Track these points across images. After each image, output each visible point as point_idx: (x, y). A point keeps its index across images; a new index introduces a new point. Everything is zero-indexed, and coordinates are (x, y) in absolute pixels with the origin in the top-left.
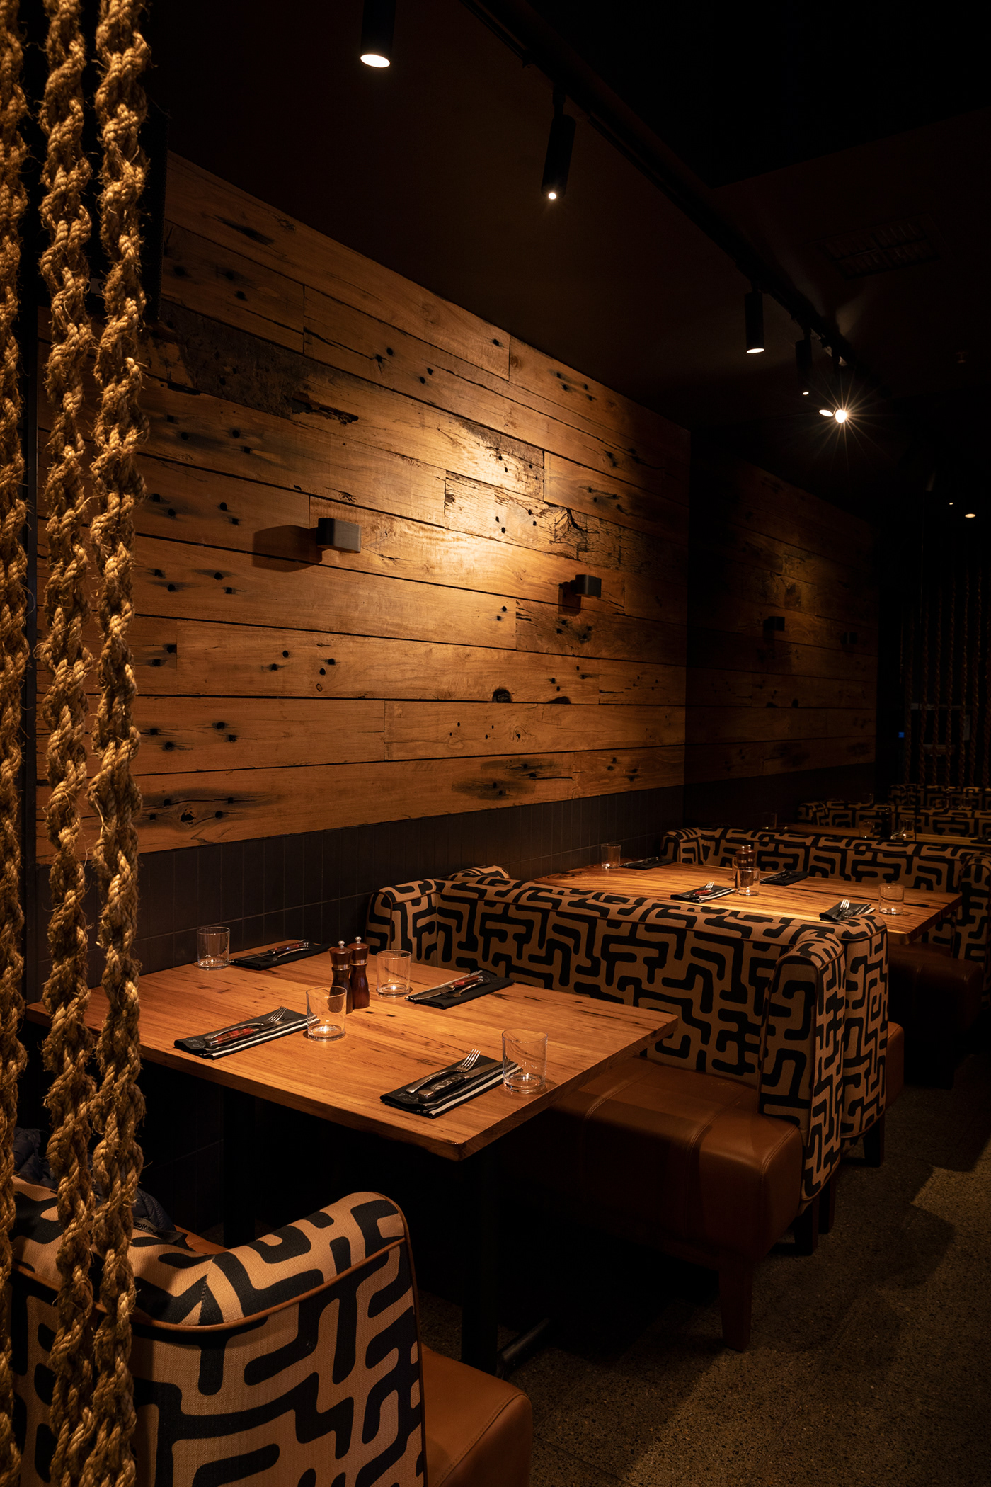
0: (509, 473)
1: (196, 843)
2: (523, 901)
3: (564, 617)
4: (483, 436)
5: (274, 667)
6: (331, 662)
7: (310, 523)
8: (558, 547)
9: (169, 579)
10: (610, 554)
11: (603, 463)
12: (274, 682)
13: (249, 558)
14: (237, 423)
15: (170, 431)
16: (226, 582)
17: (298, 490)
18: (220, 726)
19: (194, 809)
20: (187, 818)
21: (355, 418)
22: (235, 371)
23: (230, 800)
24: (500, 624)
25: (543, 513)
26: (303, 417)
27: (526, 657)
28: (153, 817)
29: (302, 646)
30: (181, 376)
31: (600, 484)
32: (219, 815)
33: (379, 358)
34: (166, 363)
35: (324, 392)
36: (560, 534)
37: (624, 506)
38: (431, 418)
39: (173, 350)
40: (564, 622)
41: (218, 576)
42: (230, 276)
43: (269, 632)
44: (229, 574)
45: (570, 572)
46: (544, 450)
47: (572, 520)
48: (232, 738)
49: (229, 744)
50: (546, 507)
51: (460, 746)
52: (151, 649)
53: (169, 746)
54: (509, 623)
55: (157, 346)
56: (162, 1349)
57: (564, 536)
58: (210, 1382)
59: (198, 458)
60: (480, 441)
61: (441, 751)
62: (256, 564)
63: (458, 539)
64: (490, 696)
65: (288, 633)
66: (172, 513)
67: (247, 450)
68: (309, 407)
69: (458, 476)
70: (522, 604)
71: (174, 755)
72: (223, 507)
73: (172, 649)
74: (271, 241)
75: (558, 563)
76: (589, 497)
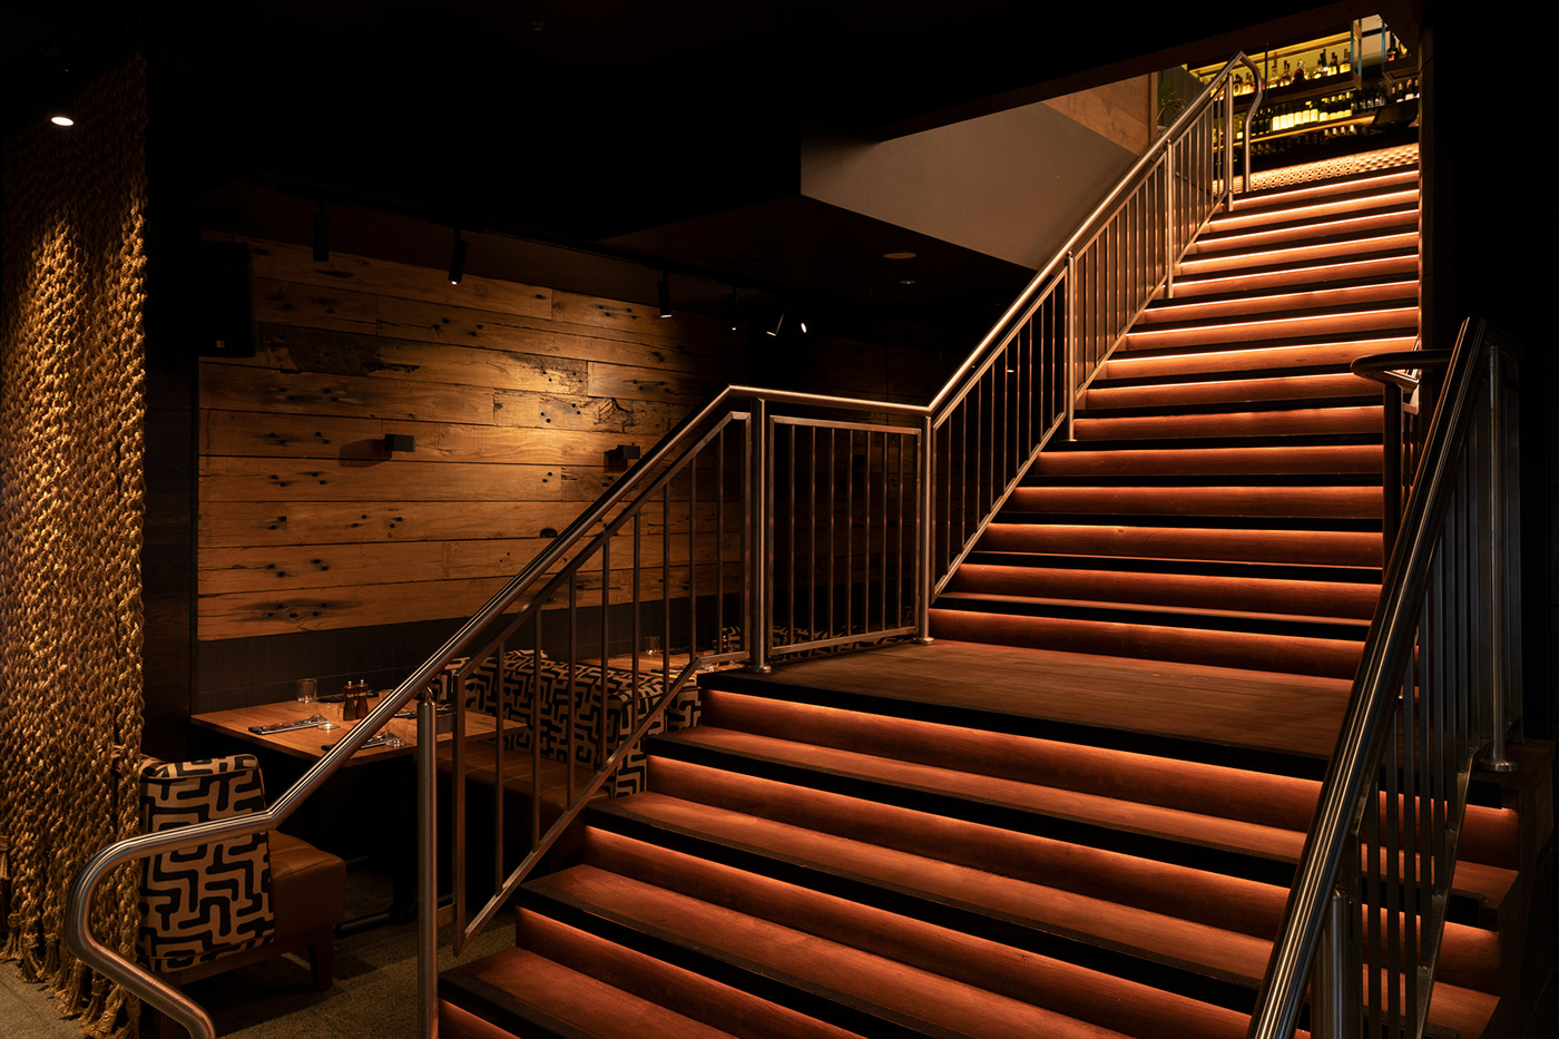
0: (553, 382)
1: (299, 630)
2: (520, 670)
3: (610, 474)
4: (528, 361)
5: (356, 525)
6: (400, 519)
7: (380, 436)
8: (603, 426)
9: (281, 480)
10: (658, 426)
11: (649, 361)
12: (357, 534)
13: (337, 462)
14: (327, 385)
15: (282, 397)
16: (320, 478)
17: (373, 417)
18: (316, 561)
19: (298, 611)
20: (294, 616)
21: (417, 367)
22: (326, 355)
23: (324, 605)
24: (545, 484)
25: (586, 404)
26: (377, 373)
27: (571, 505)
28: (270, 615)
29: (377, 512)
30: (289, 364)
31: (643, 376)
32: (316, 614)
33: (437, 327)
34: (280, 359)
35: (390, 356)
36: (604, 417)
37: (672, 389)
38: (481, 356)
39: (284, 352)
40: (610, 478)
41: (315, 474)
42: (323, 301)
43: (351, 504)
44: (321, 473)
45: (613, 442)
46: (587, 361)
47: (617, 406)
48: (325, 569)
49: (323, 572)
50: (588, 399)
51: (510, 568)
52: (269, 520)
53: (281, 575)
54: (555, 485)
55: (273, 351)
56: (150, 785)
57: (608, 418)
58: (165, 796)
59: (300, 409)
60: (526, 365)
61: (491, 572)
62: (342, 465)
63: (507, 432)
64: (538, 535)
65: (367, 504)
66: (283, 442)
67: (335, 399)
68: (381, 366)
69: (505, 391)
70: (568, 469)
71: (285, 580)
72: (318, 434)
73: (283, 519)
74: (351, 275)
75: (603, 437)
76: (634, 387)
